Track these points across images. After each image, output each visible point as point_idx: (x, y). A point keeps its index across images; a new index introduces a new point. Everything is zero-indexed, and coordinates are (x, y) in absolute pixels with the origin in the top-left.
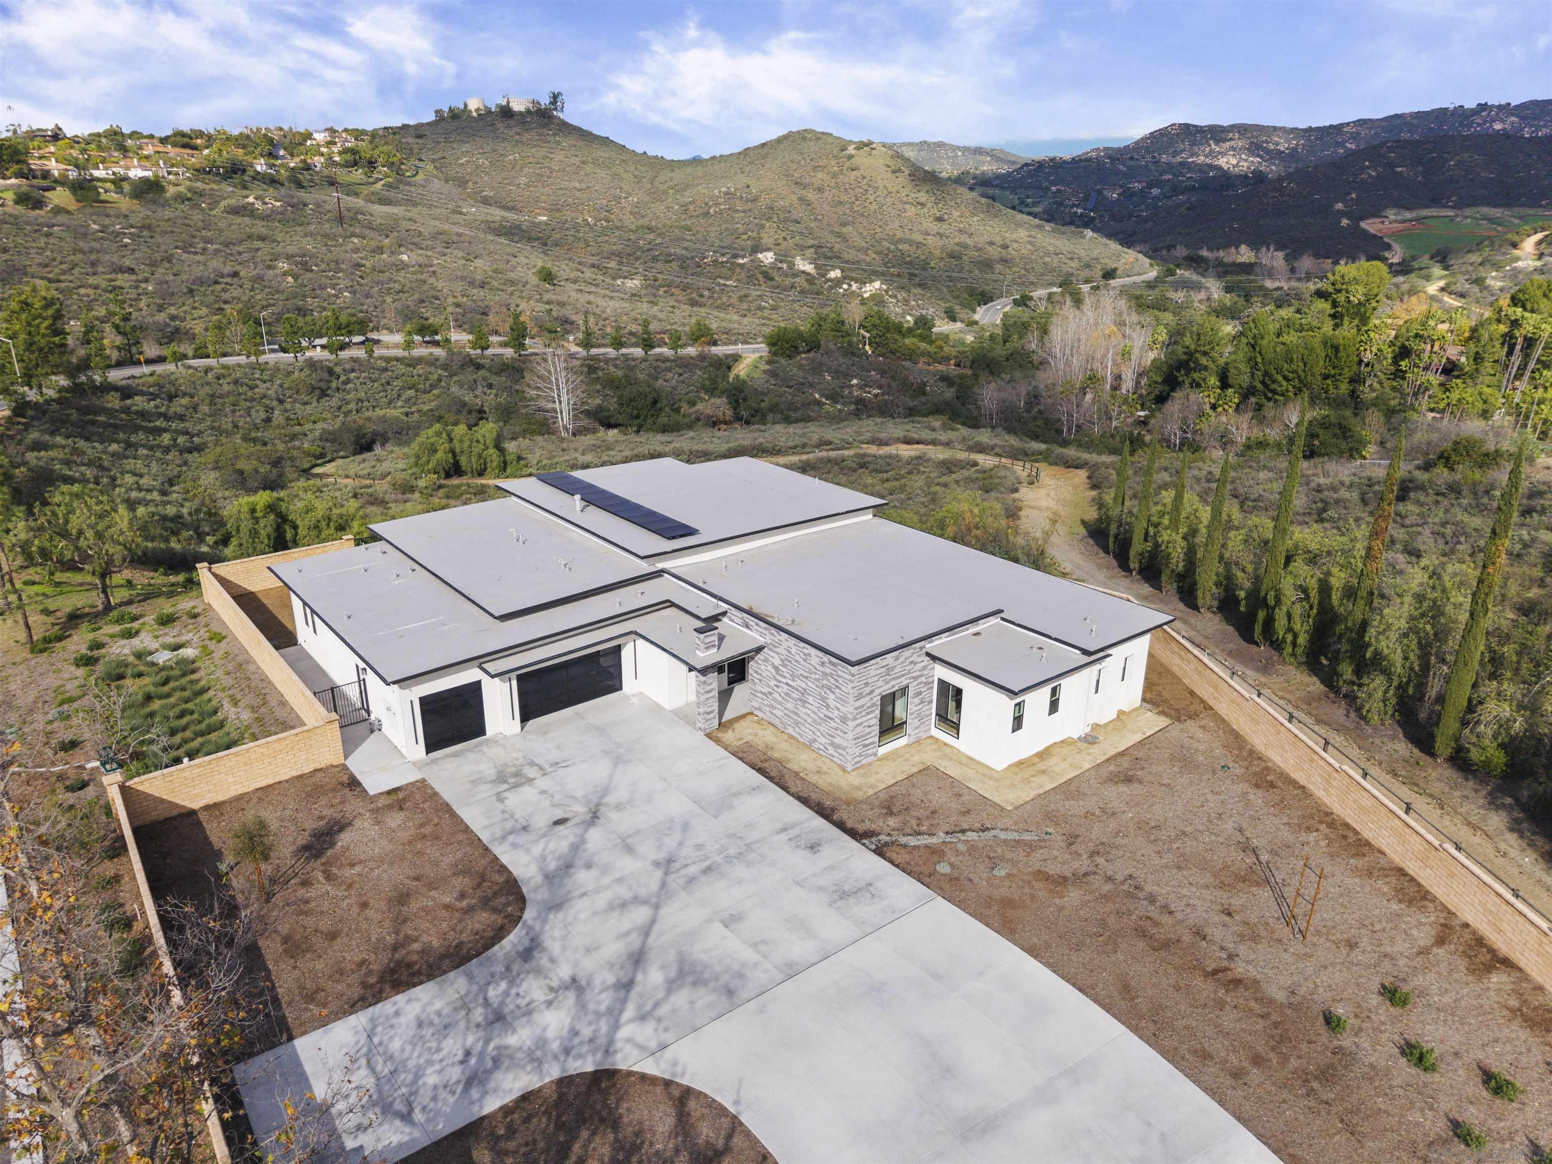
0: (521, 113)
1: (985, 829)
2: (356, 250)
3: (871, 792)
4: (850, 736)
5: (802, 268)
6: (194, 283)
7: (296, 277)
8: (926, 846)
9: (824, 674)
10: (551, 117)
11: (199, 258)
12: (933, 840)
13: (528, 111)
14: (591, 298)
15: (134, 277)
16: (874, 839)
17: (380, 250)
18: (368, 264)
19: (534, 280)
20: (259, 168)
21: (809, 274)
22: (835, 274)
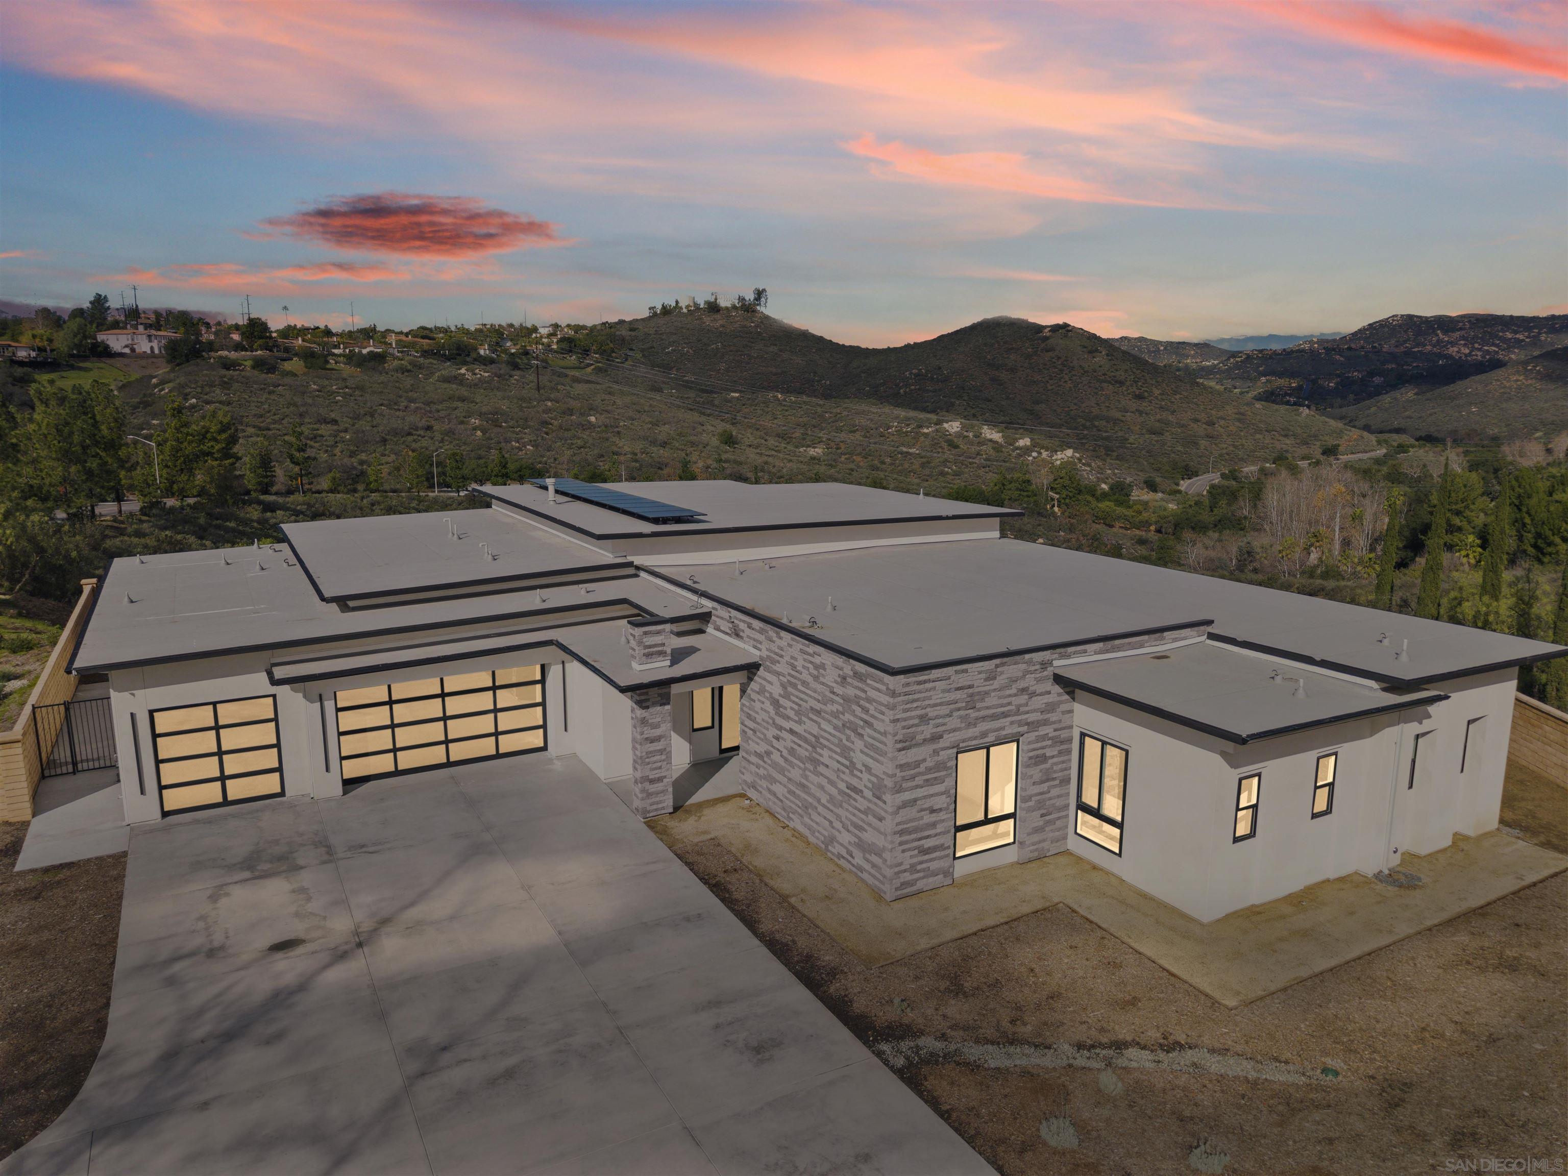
0: (727, 308)
1: (1171, 1047)
2: (548, 411)
3: (924, 943)
4: (889, 825)
5: (989, 436)
6: (389, 433)
7: (484, 432)
8: (1025, 1073)
9: (846, 699)
10: (754, 311)
11: (400, 414)
12: (1047, 1060)
13: (734, 307)
14: (770, 459)
15: (335, 427)
16: (905, 1045)
17: (570, 412)
18: (555, 423)
19: (715, 442)
20: (482, 352)
21: (996, 442)
22: (1025, 442)
